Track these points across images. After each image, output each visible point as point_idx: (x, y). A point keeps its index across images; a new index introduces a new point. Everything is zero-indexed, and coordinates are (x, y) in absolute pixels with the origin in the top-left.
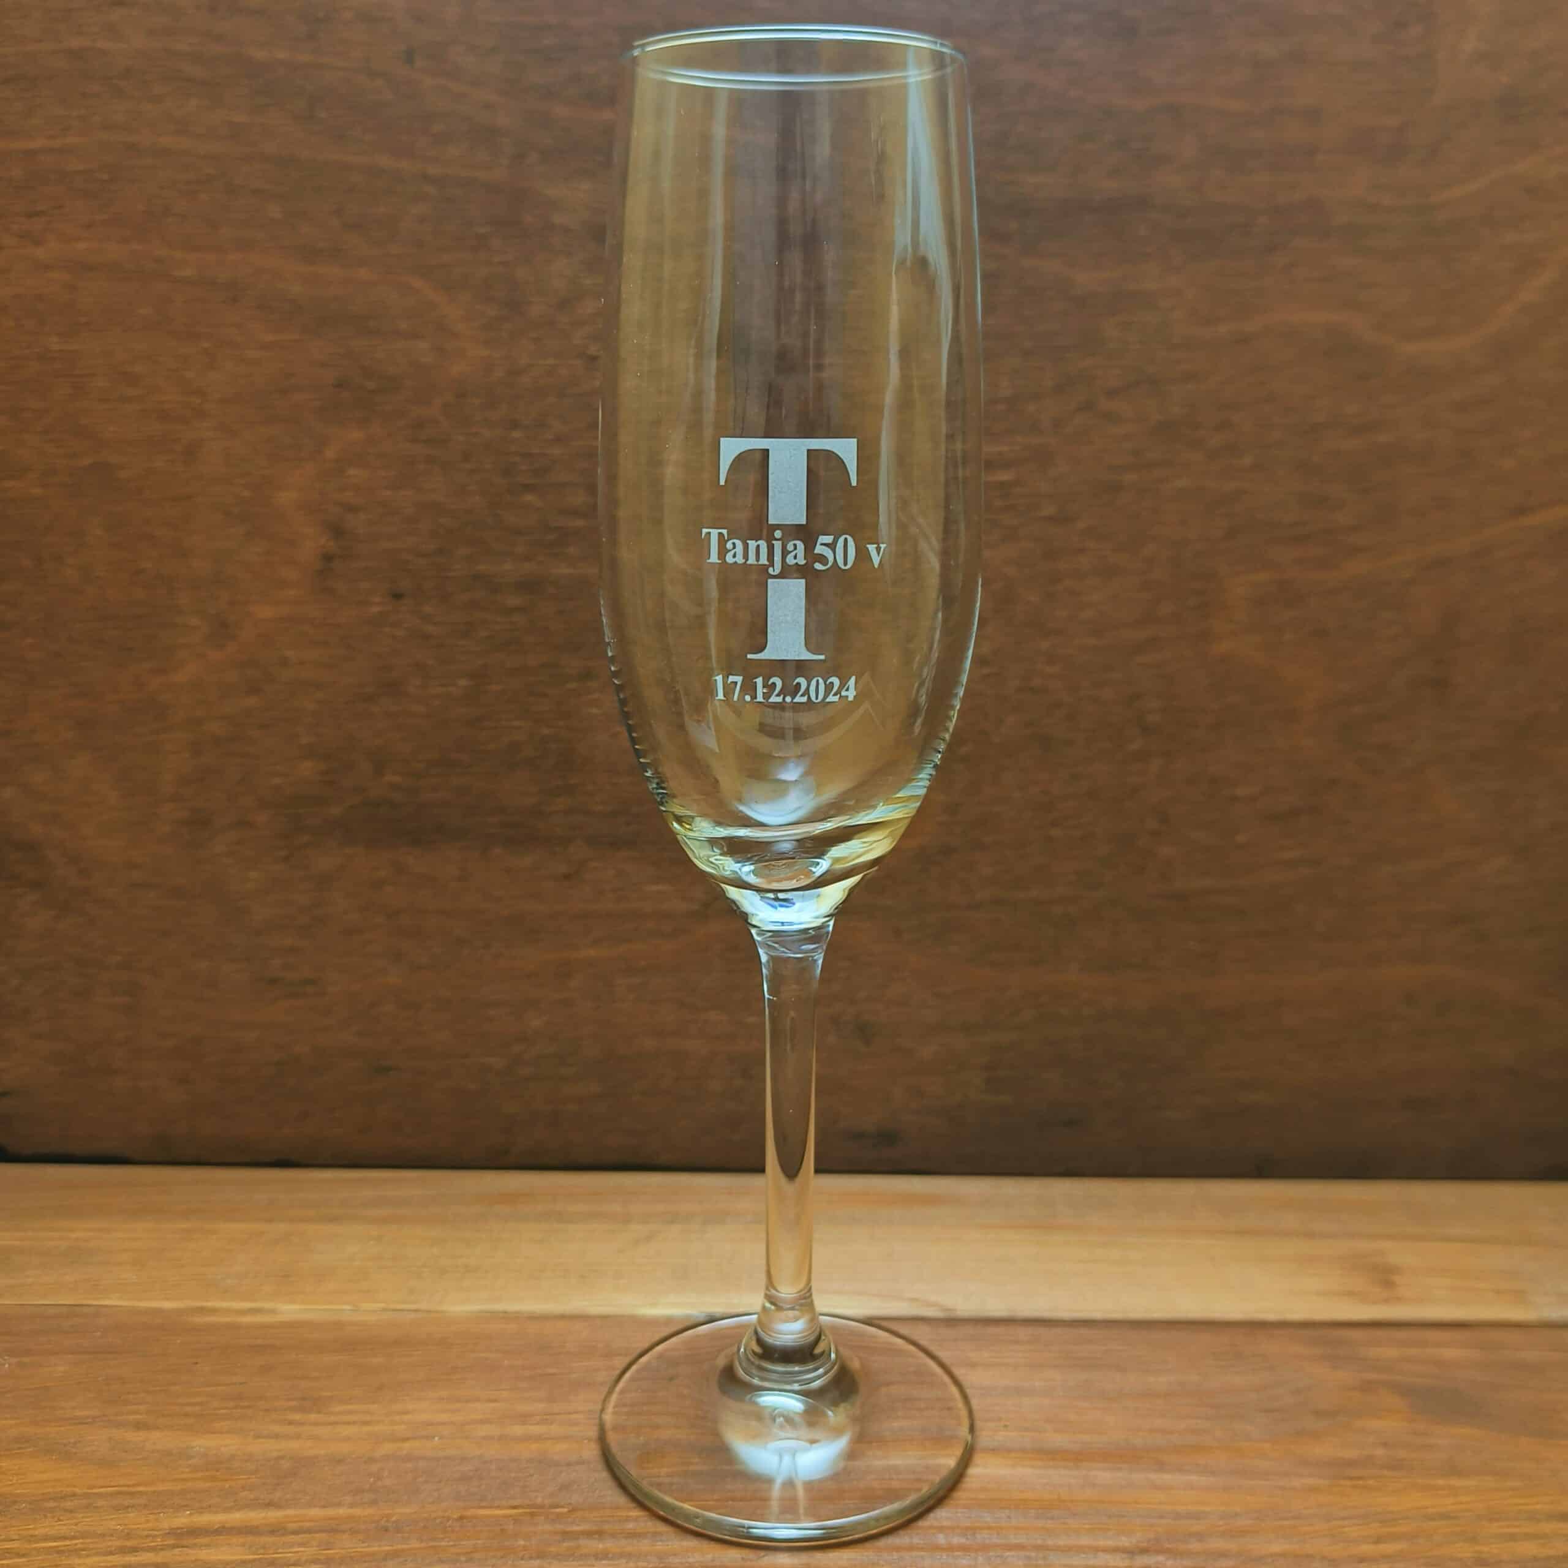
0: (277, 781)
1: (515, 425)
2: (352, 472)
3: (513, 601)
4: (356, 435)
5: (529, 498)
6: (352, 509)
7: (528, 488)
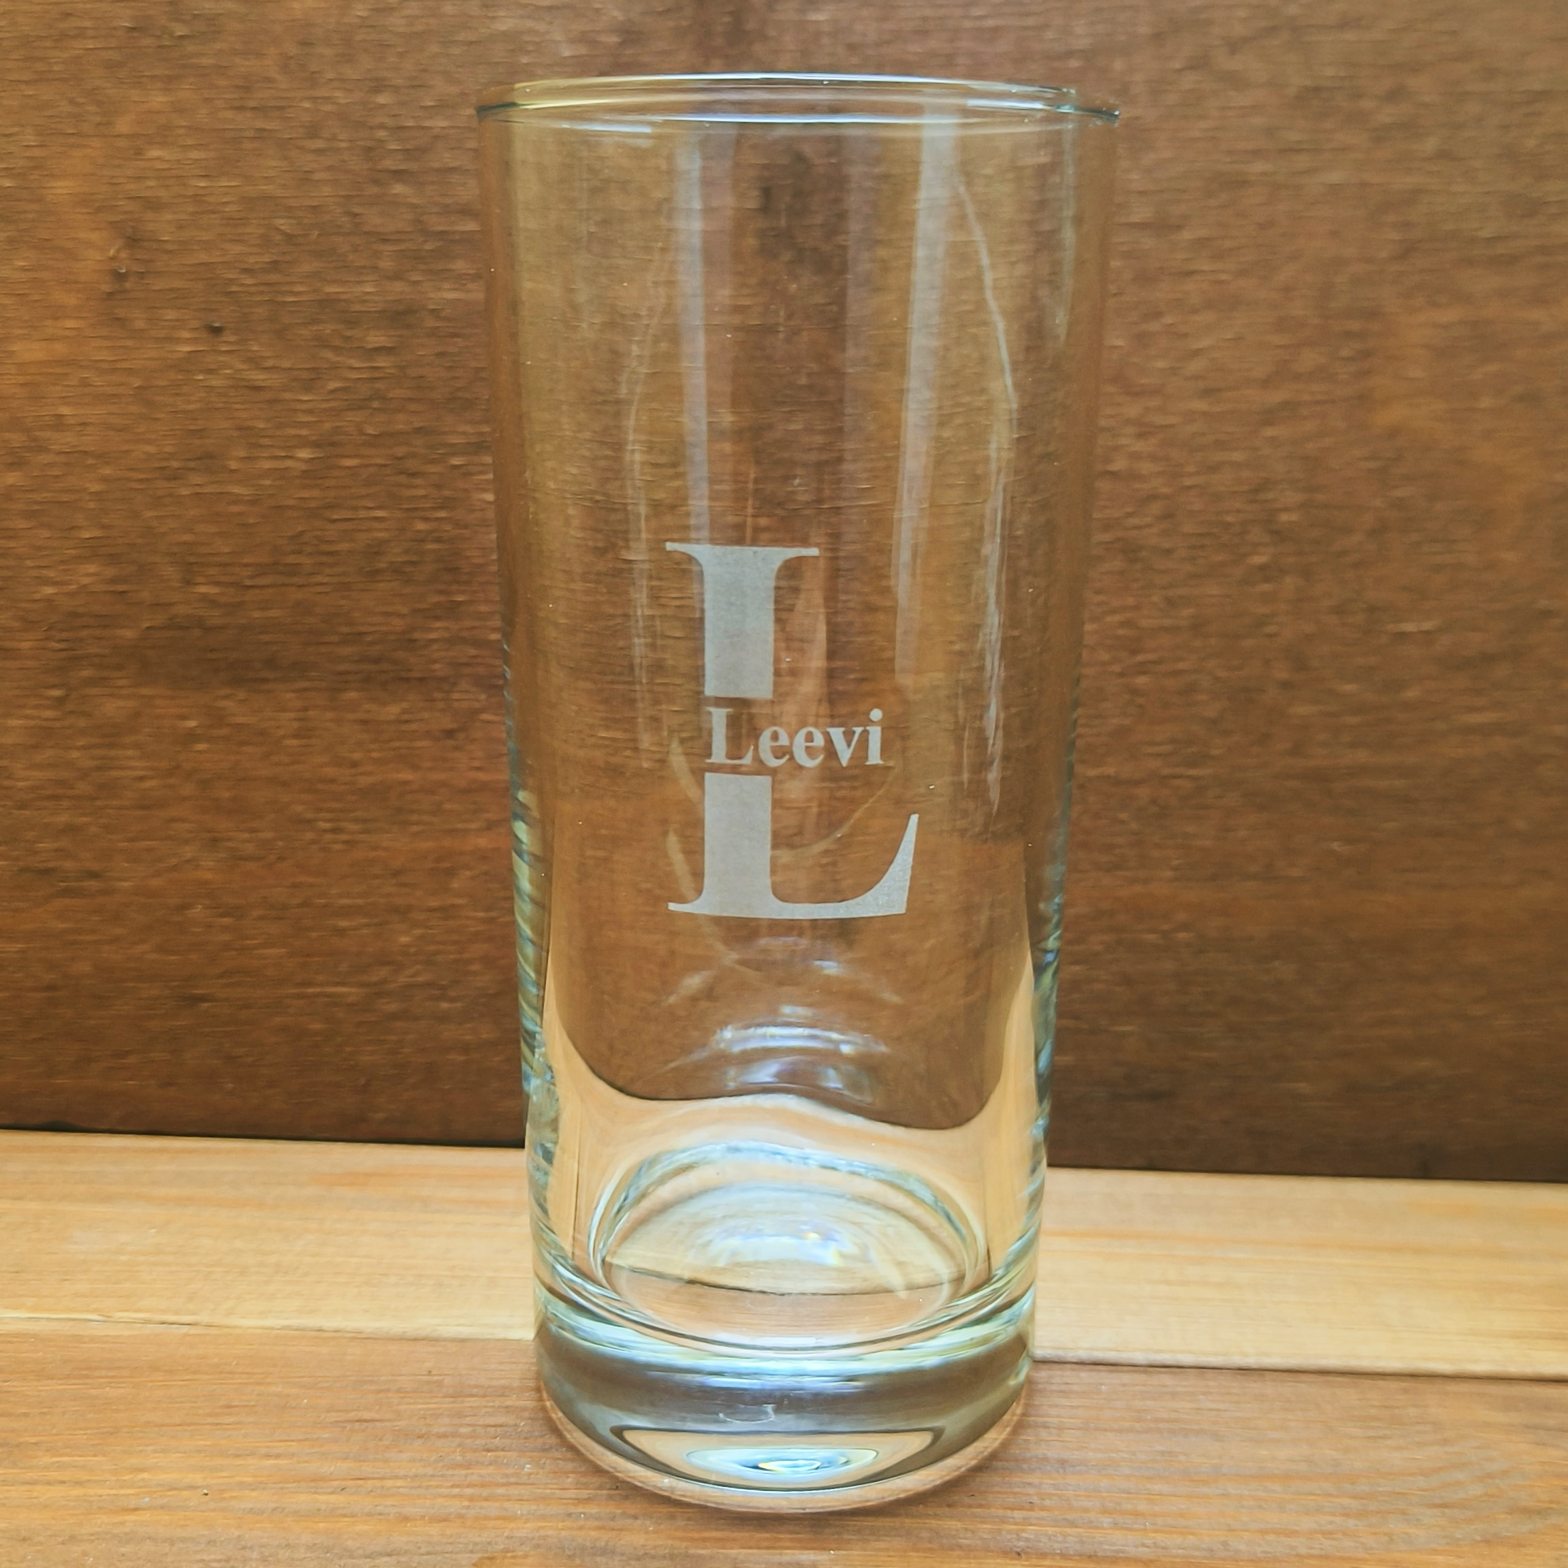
0: (49, 590)
1: (379, 86)
2: (155, 153)
3: (376, 339)
4: (158, 99)
5: (398, 189)
6: (153, 205)
7: (399, 175)
